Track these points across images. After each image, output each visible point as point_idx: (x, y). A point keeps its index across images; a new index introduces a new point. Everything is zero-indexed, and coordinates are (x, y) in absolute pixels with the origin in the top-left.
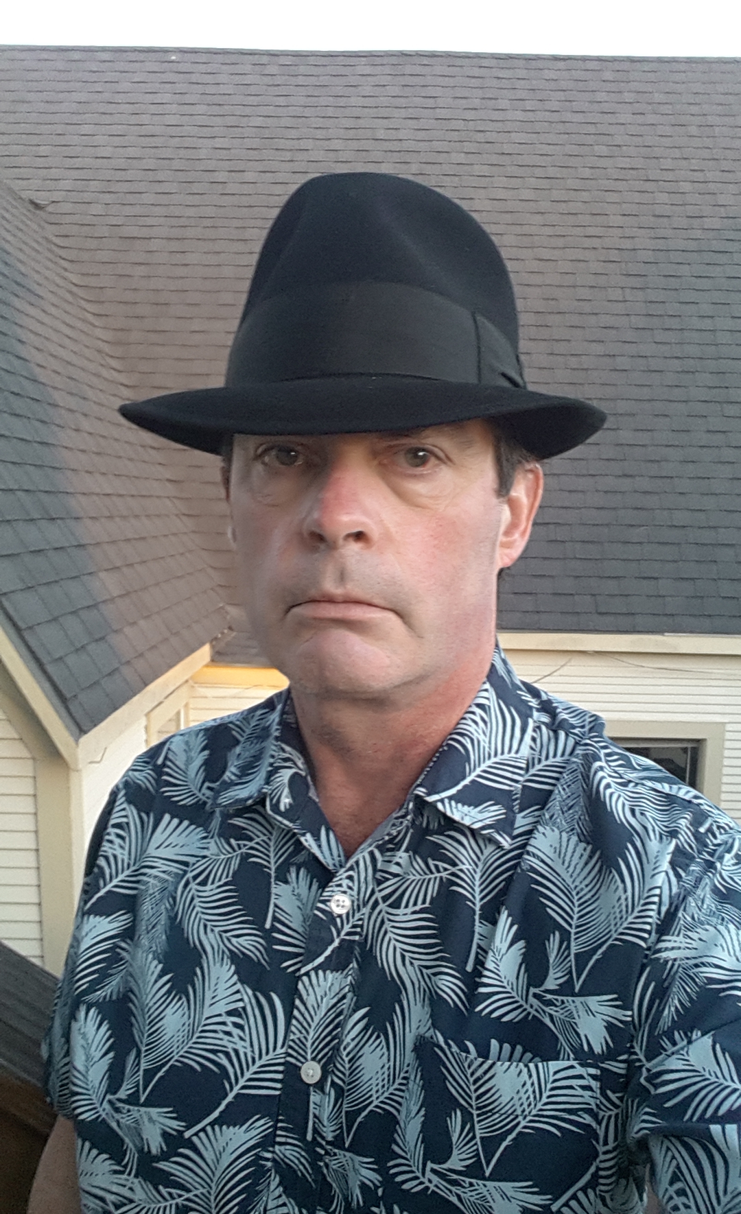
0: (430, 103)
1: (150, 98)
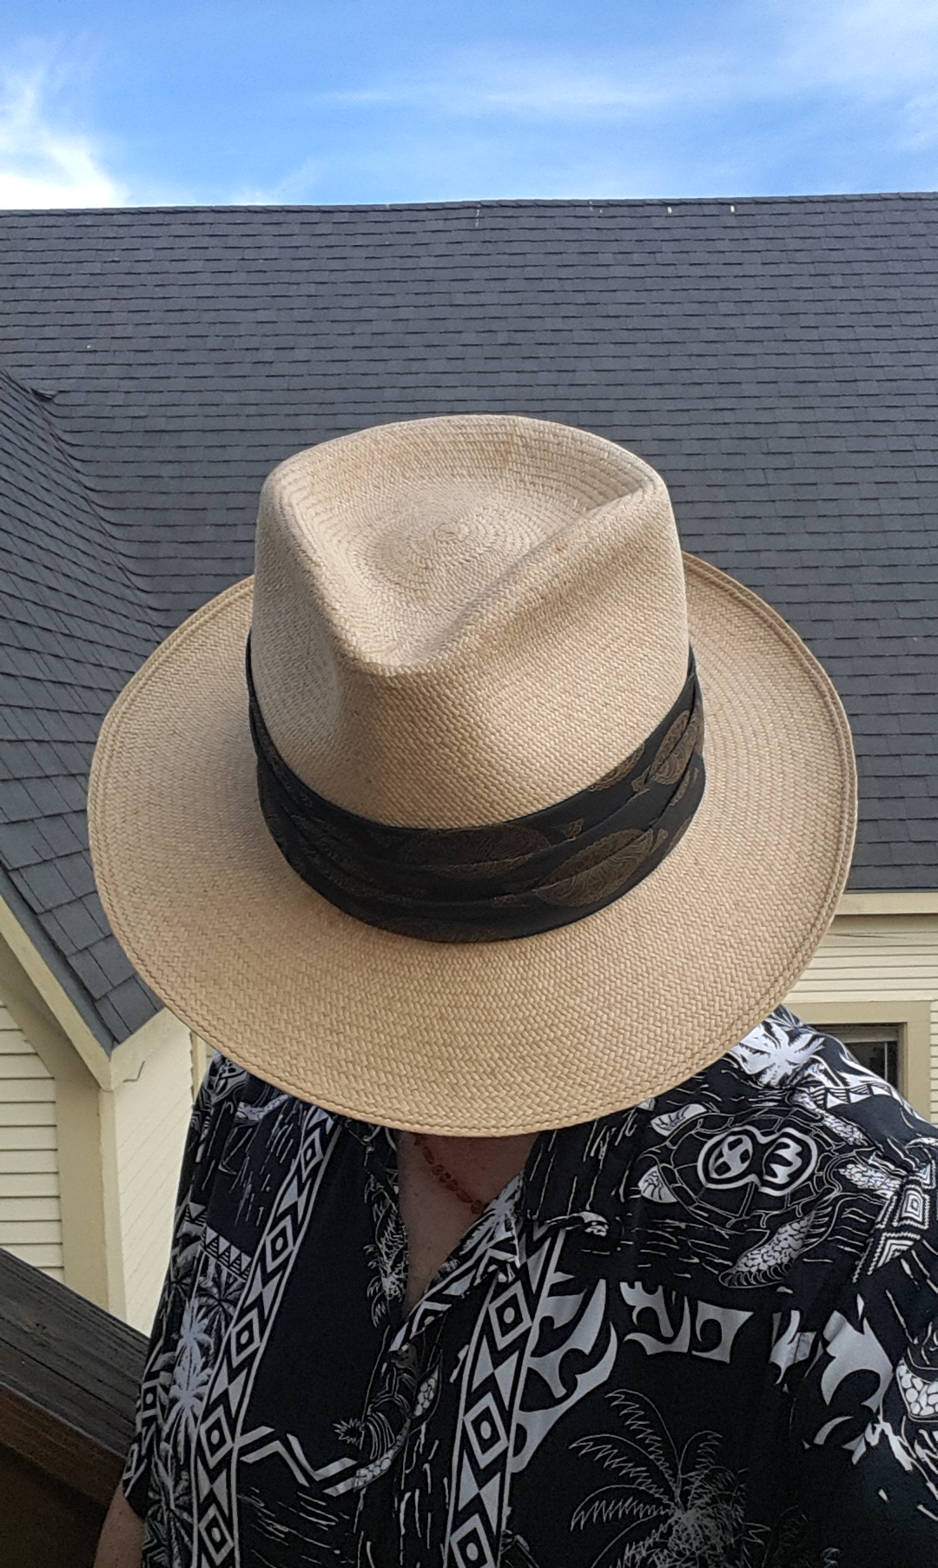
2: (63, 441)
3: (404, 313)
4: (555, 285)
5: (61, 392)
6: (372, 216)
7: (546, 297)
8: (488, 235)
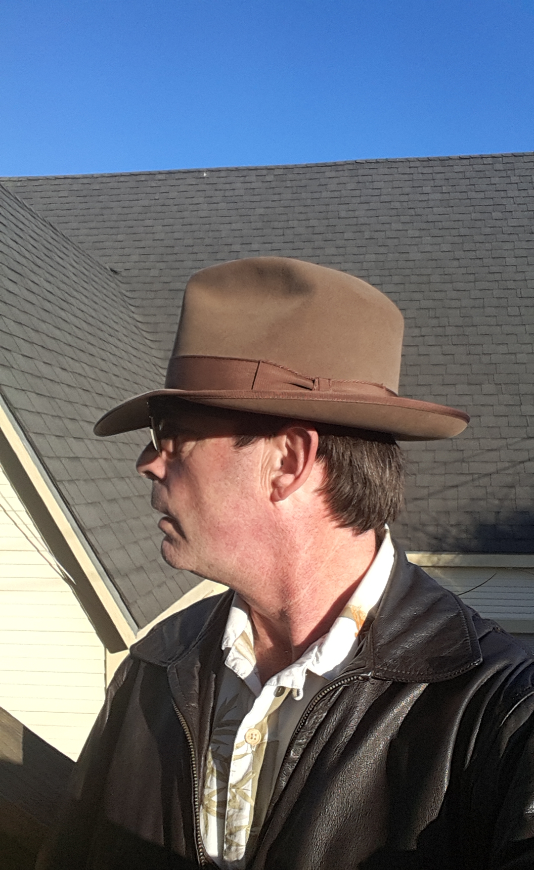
0: (377, 192)
1: (189, 201)
2: (125, 295)
3: (313, 222)
4: (398, 205)
5: (125, 270)
6: (296, 171)
7: (394, 212)
8: (361, 179)
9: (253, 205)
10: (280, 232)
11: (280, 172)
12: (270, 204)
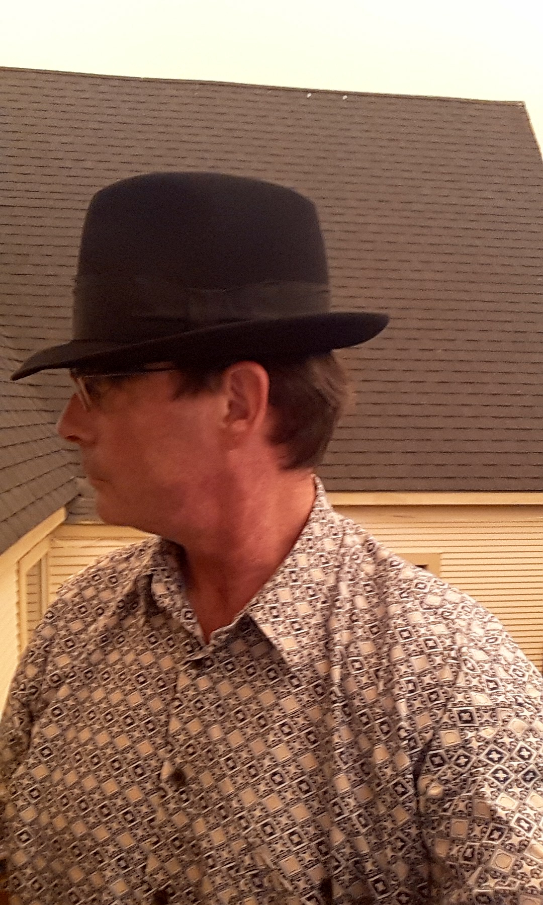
9: (87, 117)
10: (118, 150)
11: (116, 83)
12: (105, 118)
